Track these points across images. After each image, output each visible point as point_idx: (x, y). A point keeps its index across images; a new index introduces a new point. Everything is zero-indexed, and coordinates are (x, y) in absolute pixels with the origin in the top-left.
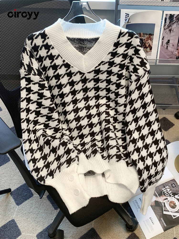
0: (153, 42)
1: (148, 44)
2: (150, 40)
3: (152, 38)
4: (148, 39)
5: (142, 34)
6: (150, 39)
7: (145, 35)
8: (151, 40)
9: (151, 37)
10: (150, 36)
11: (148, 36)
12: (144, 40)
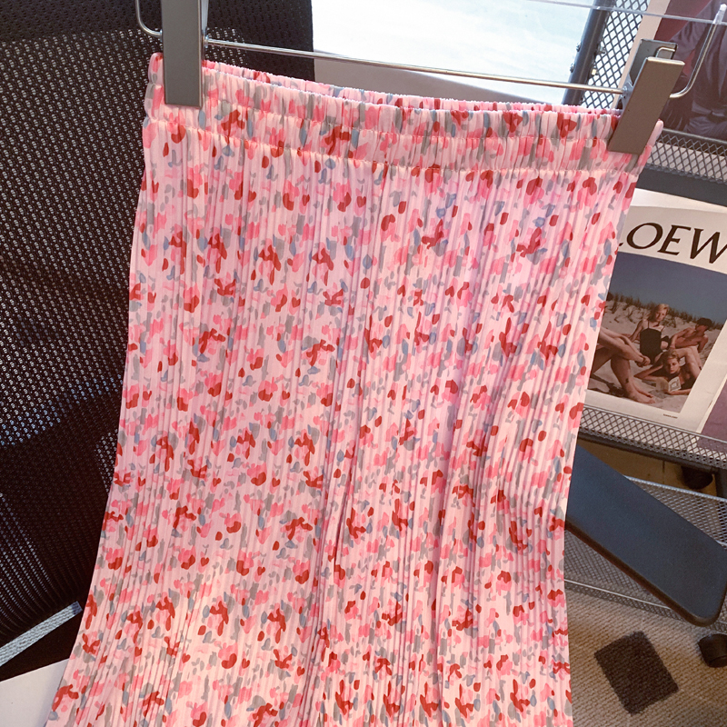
0: (706, 358)
1: (679, 360)
2: (695, 348)
3: (707, 340)
4: (686, 339)
5: (664, 312)
6: (699, 343)
7: (677, 320)
8: (699, 350)
9: (707, 334)
10: (703, 327)
11: (691, 326)
12: (666, 339)
